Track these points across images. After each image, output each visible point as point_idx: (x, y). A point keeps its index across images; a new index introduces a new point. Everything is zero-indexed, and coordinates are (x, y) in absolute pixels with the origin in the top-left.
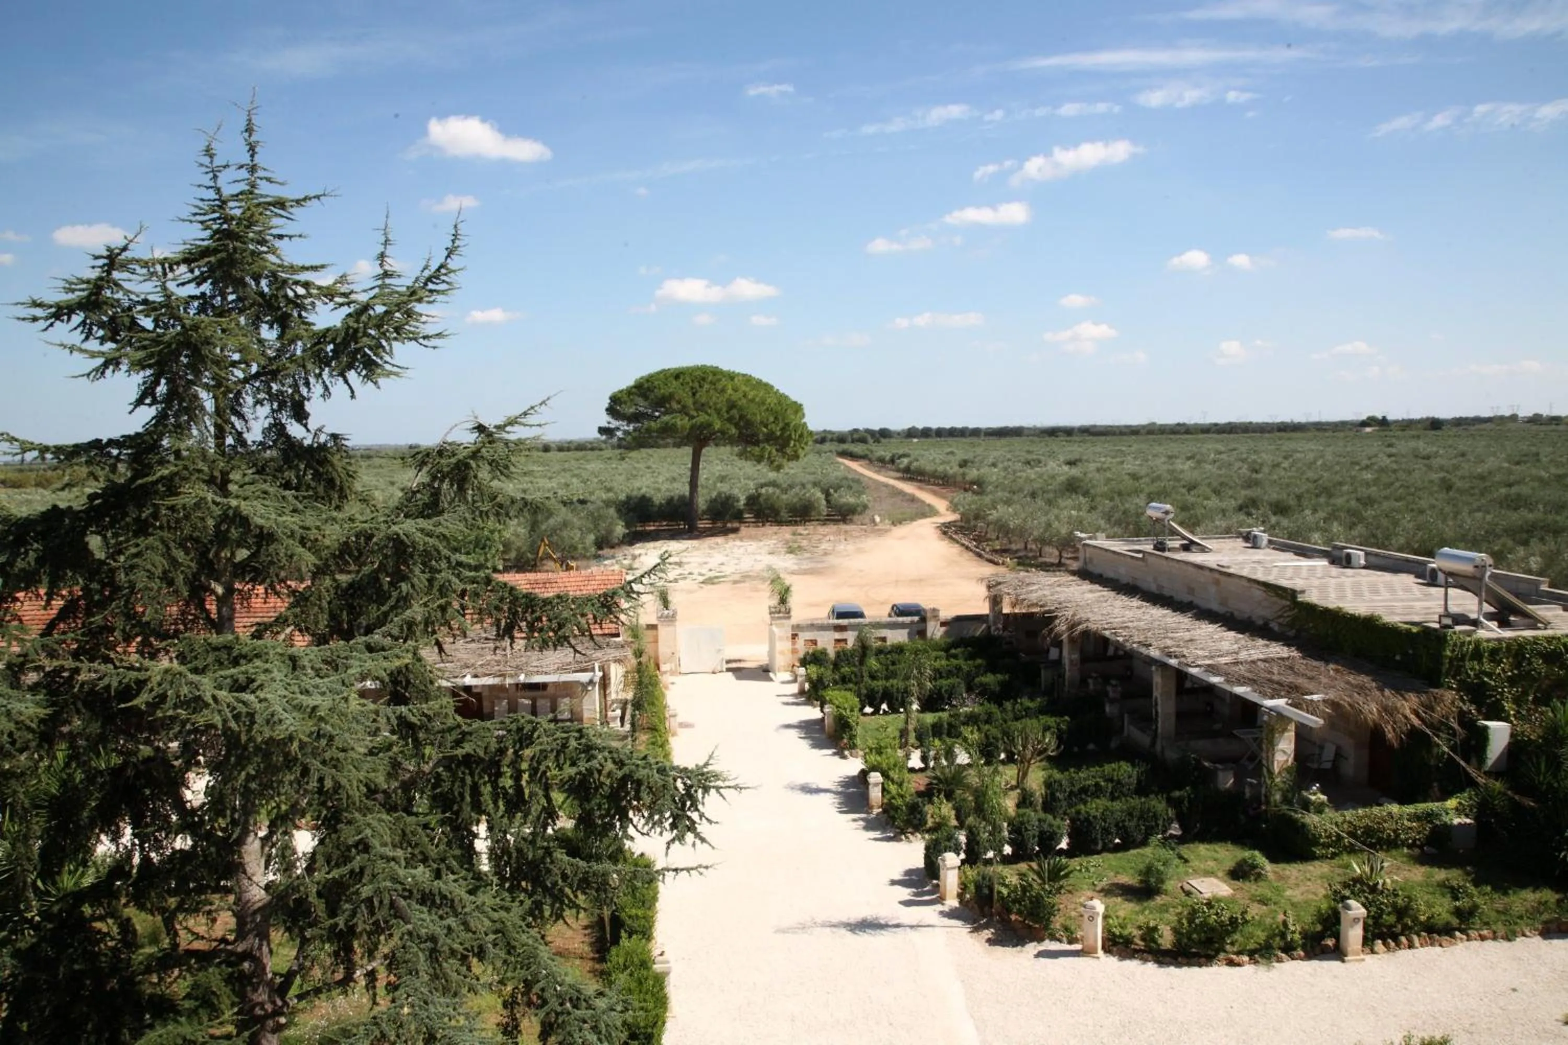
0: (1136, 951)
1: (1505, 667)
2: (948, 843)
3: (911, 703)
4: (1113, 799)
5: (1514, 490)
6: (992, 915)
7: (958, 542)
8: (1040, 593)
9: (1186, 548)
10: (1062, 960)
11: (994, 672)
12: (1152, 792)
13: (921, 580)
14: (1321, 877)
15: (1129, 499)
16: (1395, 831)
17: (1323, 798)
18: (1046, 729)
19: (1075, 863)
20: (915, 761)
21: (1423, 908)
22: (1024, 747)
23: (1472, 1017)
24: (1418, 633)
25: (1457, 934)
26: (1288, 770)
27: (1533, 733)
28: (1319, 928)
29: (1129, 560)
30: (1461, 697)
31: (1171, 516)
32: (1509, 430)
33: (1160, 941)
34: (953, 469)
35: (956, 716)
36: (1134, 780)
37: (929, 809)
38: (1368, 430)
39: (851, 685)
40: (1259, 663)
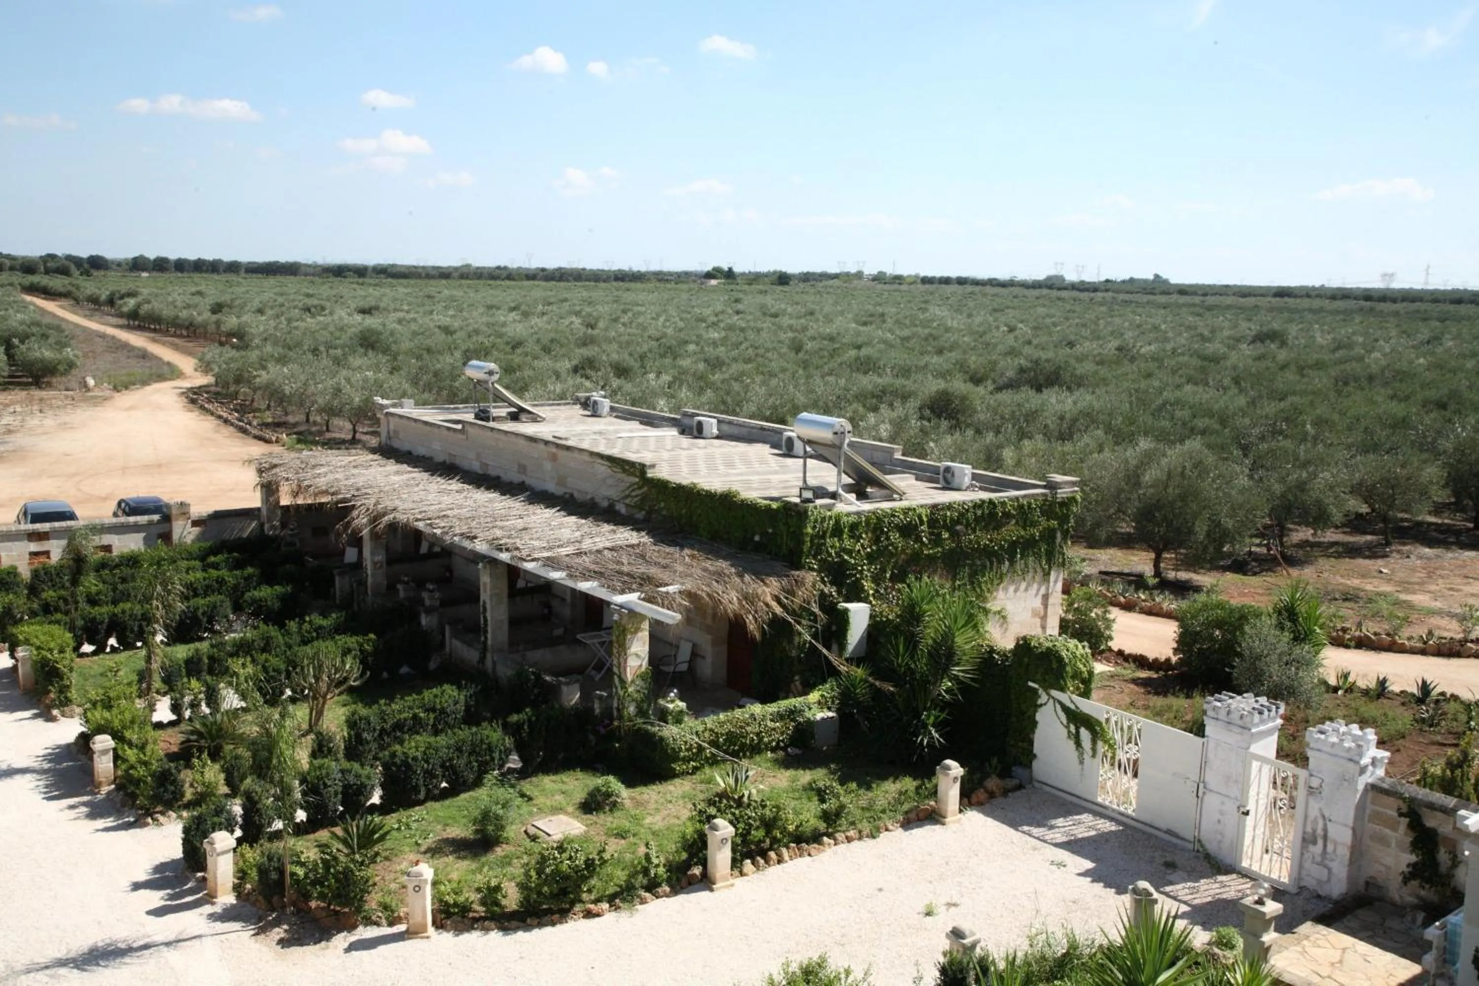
0: (476, 920)
1: (864, 544)
2: (216, 819)
3: (154, 634)
4: (436, 732)
5: (864, 352)
6: (284, 907)
7: (212, 414)
8: (331, 477)
9: (513, 418)
10: (382, 949)
11: (271, 584)
12: (485, 719)
13: (160, 466)
14: (683, 797)
15: (441, 358)
16: (758, 734)
17: (682, 705)
18: (346, 652)
19: (391, 820)
20: (163, 712)
21: (791, 816)
22: (317, 679)
23: (843, 927)
24: (778, 510)
25: (825, 839)
26: (642, 677)
27: (891, 613)
28: (684, 856)
29: (445, 432)
30: (822, 578)
31: (496, 377)
32: (855, 289)
33: (504, 902)
34: (202, 316)
35: (220, 645)
36: (461, 707)
37: (187, 776)
38: (713, 282)
39: (58, 616)
40: (606, 552)
